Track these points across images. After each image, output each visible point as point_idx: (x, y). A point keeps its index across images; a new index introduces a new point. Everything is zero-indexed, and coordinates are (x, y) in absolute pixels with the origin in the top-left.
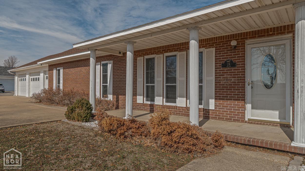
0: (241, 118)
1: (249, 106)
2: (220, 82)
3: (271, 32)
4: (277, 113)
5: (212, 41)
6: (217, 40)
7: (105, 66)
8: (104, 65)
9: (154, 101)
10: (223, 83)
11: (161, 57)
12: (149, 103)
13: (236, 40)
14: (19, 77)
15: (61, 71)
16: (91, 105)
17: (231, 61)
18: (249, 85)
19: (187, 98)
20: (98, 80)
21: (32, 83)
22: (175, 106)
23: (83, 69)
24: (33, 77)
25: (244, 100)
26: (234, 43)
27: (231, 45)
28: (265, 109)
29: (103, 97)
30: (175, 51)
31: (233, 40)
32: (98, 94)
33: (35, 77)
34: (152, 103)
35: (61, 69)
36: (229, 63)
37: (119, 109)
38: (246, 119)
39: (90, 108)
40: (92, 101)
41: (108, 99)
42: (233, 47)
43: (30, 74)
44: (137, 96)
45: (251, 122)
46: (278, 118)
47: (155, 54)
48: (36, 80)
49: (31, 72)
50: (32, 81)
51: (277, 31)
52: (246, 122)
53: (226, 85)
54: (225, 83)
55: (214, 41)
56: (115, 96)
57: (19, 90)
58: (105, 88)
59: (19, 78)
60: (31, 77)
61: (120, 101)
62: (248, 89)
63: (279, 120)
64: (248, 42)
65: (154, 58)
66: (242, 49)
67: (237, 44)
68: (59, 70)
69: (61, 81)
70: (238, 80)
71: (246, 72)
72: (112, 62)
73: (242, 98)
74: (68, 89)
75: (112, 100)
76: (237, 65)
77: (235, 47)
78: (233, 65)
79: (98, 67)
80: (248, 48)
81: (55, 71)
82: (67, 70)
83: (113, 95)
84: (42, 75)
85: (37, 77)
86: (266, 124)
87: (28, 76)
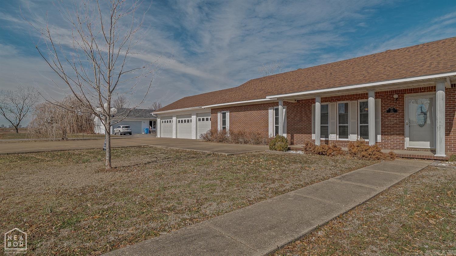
0: (401, 147)
1: (407, 139)
2: (385, 123)
3: (423, 90)
4: (429, 143)
5: (378, 94)
6: (382, 94)
7: (276, 110)
9: (329, 137)
10: (388, 124)
11: (335, 104)
12: (324, 139)
13: (397, 94)
14: (161, 119)
15: (228, 114)
17: (394, 108)
18: (407, 125)
19: (357, 134)
21: (178, 124)
22: (347, 141)
24: (180, 119)
25: (404, 135)
26: (396, 96)
27: (393, 97)
28: (419, 141)
30: (347, 100)
31: (395, 94)
33: (183, 119)
34: (327, 139)
35: (228, 112)
36: (392, 109)
37: (293, 144)
38: (405, 148)
42: (395, 99)
43: (177, 117)
44: (312, 134)
45: (409, 149)
46: (429, 146)
47: (329, 101)
48: (185, 122)
49: (179, 115)
50: (179, 122)
51: (427, 89)
52: (405, 150)
53: (390, 125)
54: (389, 123)
55: (380, 94)
56: (290, 135)
57: (162, 132)
60: (178, 119)
61: (295, 138)
62: (407, 128)
63: (430, 148)
64: (405, 95)
65: (328, 105)
66: (401, 100)
67: (398, 97)
68: (224, 113)
69: (228, 123)
70: (399, 121)
71: (405, 116)
73: (402, 134)
76: (398, 111)
77: (397, 99)
78: (395, 111)
80: (406, 99)
81: (219, 114)
82: (234, 114)
83: (287, 134)
84: (194, 118)
85: (190, 119)
86: (414, 150)
87: (174, 119)
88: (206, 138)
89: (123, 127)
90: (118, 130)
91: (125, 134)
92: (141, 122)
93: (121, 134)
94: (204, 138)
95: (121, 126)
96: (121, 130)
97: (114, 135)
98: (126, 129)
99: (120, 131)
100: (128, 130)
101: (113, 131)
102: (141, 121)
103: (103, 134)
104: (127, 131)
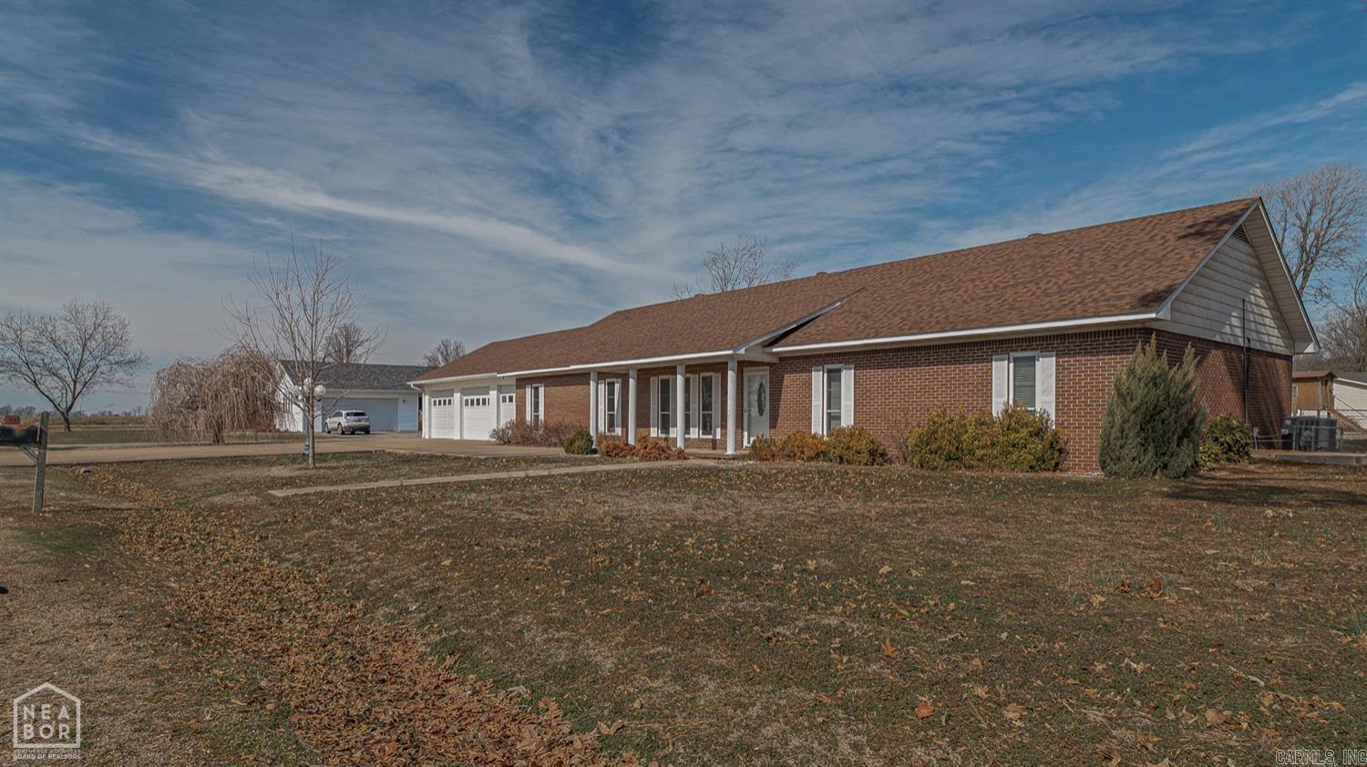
7: (611, 385)
8: (609, 384)
9: (668, 433)
12: (664, 436)
14: (431, 396)
15: (542, 390)
16: (592, 437)
18: (746, 413)
19: (699, 428)
20: (601, 407)
21: (466, 409)
23: (579, 389)
24: (470, 398)
29: (609, 431)
32: (601, 428)
33: (475, 397)
34: (667, 436)
35: (542, 387)
39: (590, 440)
40: (592, 433)
41: (615, 434)
43: (464, 392)
44: (651, 427)
48: (478, 404)
49: (465, 387)
50: (467, 404)
57: (433, 426)
58: (611, 417)
59: (433, 400)
60: (465, 398)
62: (745, 417)
65: (668, 380)
68: (537, 389)
69: (541, 408)
71: (744, 400)
72: (620, 380)
74: (553, 422)
75: (620, 434)
79: (602, 387)
80: (745, 376)
81: (528, 390)
82: (553, 390)
83: (622, 428)
84: (493, 394)
85: (481, 397)
87: (457, 396)
88: (502, 437)
89: (348, 414)
90: (335, 423)
91: (353, 433)
92: (397, 399)
93: (343, 433)
94: (499, 438)
95: (344, 413)
96: (343, 421)
97: (325, 434)
98: (356, 418)
99: (339, 424)
100: (359, 421)
101: (324, 424)
102: (396, 397)
103: (299, 432)
104: (358, 423)
